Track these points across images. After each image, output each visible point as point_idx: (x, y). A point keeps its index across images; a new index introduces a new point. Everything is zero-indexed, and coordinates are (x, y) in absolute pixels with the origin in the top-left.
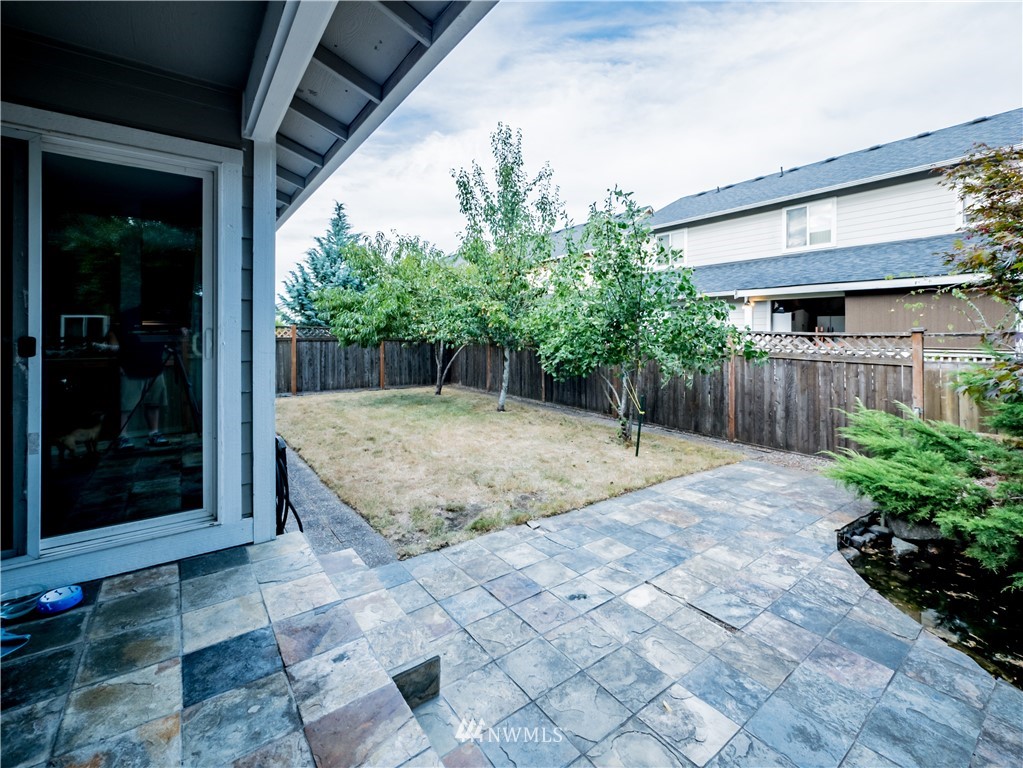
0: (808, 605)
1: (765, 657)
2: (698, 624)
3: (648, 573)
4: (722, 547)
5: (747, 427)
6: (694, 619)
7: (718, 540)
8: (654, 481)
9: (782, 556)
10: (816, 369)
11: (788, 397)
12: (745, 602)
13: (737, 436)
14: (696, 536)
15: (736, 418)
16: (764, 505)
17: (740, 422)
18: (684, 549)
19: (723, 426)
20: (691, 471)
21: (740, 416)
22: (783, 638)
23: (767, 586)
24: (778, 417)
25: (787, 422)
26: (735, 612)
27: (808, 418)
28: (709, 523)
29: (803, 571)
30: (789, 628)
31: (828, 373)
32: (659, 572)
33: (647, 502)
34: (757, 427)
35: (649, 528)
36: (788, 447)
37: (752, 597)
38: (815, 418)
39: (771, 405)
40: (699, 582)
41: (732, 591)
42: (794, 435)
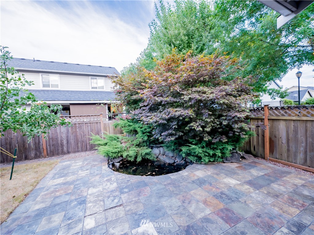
0: (124, 186)
1: (134, 204)
2: (114, 212)
3: (81, 214)
4: (90, 188)
5: (52, 150)
6: (111, 212)
7: (86, 187)
8: (35, 184)
9: (107, 180)
10: (76, 126)
11: (67, 137)
12: (114, 197)
13: (48, 155)
14: (79, 191)
15: (47, 149)
16: (84, 171)
17: (49, 149)
18: (81, 198)
19: (40, 153)
20: (46, 173)
21: (48, 147)
22: (131, 197)
23: (113, 189)
24: (64, 144)
25: (67, 145)
26: (116, 201)
27: (74, 142)
28: (77, 185)
29: (115, 180)
30: (129, 194)
31: (80, 127)
32: (84, 210)
33: (43, 193)
34: (56, 149)
35: (58, 201)
36: (69, 152)
37: (114, 194)
38: (77, 141)
39: (61, 141)
40: (98, 202)
41: (109, 197)
42: (71, 148)
